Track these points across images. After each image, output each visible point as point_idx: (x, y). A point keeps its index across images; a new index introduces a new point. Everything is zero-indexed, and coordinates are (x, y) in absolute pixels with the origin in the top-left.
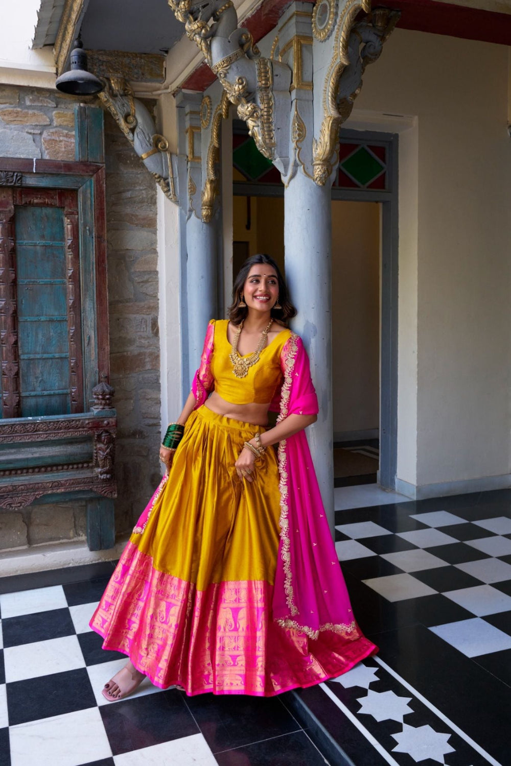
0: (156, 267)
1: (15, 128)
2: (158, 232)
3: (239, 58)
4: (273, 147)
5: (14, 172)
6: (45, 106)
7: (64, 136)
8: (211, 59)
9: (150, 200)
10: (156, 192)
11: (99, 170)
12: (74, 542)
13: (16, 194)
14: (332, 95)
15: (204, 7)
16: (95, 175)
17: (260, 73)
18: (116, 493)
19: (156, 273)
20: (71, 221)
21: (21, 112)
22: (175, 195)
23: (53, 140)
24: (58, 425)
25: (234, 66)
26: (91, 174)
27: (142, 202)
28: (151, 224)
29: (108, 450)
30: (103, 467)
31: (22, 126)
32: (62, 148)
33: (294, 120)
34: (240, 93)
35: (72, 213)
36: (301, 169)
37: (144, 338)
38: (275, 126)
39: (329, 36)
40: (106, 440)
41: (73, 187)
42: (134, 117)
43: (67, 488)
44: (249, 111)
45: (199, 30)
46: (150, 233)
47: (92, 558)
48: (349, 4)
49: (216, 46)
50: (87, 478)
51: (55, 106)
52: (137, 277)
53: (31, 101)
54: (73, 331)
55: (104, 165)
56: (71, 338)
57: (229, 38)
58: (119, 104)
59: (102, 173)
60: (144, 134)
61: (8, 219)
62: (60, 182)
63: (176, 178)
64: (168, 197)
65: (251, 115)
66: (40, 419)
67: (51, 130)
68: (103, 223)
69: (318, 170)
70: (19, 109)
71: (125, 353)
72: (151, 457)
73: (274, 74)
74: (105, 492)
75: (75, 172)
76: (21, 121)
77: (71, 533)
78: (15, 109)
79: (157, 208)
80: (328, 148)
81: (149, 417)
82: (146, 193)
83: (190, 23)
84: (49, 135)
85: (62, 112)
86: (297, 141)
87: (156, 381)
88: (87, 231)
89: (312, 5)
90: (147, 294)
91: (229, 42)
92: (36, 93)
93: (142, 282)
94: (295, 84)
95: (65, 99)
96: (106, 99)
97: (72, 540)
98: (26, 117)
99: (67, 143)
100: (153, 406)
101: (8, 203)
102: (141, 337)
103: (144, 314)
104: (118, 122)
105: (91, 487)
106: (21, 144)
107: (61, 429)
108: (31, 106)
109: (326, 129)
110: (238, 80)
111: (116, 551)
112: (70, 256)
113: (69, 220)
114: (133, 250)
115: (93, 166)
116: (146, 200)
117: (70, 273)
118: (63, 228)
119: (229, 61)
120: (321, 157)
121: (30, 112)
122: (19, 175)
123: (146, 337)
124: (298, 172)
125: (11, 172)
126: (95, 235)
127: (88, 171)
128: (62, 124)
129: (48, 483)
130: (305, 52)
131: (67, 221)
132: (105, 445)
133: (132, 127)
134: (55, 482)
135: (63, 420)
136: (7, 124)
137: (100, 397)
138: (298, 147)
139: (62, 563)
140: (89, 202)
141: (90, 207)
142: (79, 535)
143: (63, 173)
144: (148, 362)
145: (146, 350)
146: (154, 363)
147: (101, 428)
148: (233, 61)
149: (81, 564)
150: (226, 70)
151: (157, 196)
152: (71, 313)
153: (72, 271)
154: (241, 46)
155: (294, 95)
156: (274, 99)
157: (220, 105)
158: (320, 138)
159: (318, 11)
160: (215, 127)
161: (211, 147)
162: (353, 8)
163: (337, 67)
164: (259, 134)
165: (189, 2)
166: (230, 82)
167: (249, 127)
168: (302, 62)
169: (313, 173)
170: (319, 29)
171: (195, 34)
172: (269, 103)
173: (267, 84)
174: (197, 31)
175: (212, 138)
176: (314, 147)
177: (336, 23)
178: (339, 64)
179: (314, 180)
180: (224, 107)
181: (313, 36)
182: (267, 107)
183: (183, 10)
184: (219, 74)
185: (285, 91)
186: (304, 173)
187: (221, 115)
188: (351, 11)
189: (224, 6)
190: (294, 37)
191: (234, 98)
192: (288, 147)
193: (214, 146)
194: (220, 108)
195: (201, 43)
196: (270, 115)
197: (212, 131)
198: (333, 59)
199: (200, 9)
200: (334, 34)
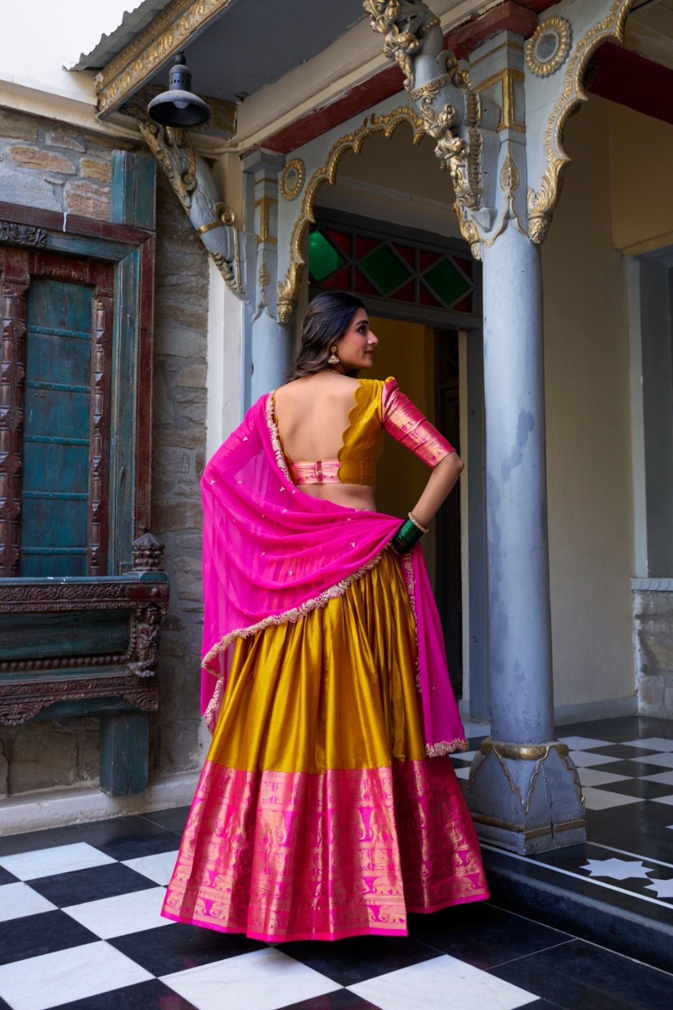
0: (205, 383)
1: (28, 172)
2: (209, 335)
3: (448, 83)
4: (481, 194)
5: (37, 228)
6: (70, 149)
7: (93, 193)
8: (414, 80)
9: (200, 291)
10: (208, 281)
11: (147, 239)
12: (75, 789)
13: (34, 261)
14: (558, 137)
15: (412, 18)
16: (142, 245)
17: (469, 105)
18: (157, 702)
19: (204, 390)
20: (104, 306)
21: (39, 152)
22: (241, 284)
23: (79, 195)
24: (89, 591)
25: (442, 91)
26: (137, 243)
27: (190, 292)
28: (200, 323)
29: (155, 633)
30: (146, 659)
31: (39, 171)
32: (89, 207)
33: (505, 164)
34: (447, 124)
35: (106, 295)
36: (515, 222)
37: (186, 482)
38: (483, 169)
39: (555, 71)
40: (153, 617)
41: (112, 259)
42: (194, 176)
43: (89, 693)
44: (457, 147)
45: (407, 44)
46: (199, 336)
47: (109, 811)
48: (592, 34)
49: (422, 66)
50: (117, 678)
51: (84, 151)
52: (179, 394)
53: (53, 139)
54: (97, 461)
55: (154, 234)
56: (96, 471)
57: (438, 58)
58: (177, 157)
59: (152, 244)
60: (205, 200)
61: (20, 293)
62: (96, 249)
63: (244, 262)
64: (230, 286)
65: (457, 154)
66: (64, 580)
67: (77, 183)
68: (149, 312)
69: (538, 224)
70: (36, 149)
71: (160, 502)
72: (188, 659)
73: (484, 108)
74: (142, 701)
75: (116, 238)
76: (37, 164)
77: (71, 776)
78: (31, 147)
79: (208, 303)
80: (554, 197)
81: (188, 598)
82: (196, 280)
83: (394, 34)
84: (73, 189)
85: (93, 160)
86: (511, 189)
87: (200, 546)
88: (128, 320)
90: (191, 420)
91: (438, 63)
92: (60, 131)
93: (185, 402)
94: (506, 121)
95: (96, 144)
96: (158, 149)
97: (72, 786)
98: (44, 160)
99: (97, 202)
100: (193, 582)
101: (22, 271)
102: (181, 481)
103: (186, 448)
104: (171, 180)
105: (122, 692)
106: (37, 195)
107: (93, 597)
108: (52, 146)
109: (553, 174)
110: (447, 108)
111: (144, 798)
112: (99, 354)
113: (101, 304)
114: (175, 356)
115: (140, 232)
116: (195, 290)
117: (98, 377)
118: (90, 314)
119: (436, 87)
120: (544, 208)
121: (51, 154)
122: (43, 232)
123: (188, 480)
124: (509, 226)
125: (33, 226)
126: (139, 325)
127: (134, 238)
128: (92, 176)
129: (61, 683)
130: (517, 90)
131: (96, 304)
132: (151, 625)
133: (190, 189)
134: (73, 682)
135: (97, 583)
136: (19, 166)
137: (147, 552)
138: (512, 196)
139: (66, 818)
140: (131, 281)
141: (132, 286)
142: (82, 779)
143: (101, 237)
144: (190, 516)
145: (187, 500)
146: (199, 519)
147: (147, 599)
148: (441, 85)
149: (93, 820)
150: (435, 94)
151: (210, 286)
152: (96, 435)
153: (100, 375)
154: (448, 70)
155: (504, 135)
156: (483, 137)
157: (324, 167)
158: (543, 186)
159: (538, 43)
160: (310, 196)
161: (301, 223)
162: (599, 38)
163: (570, 104)
164: (465, 175)
165: (398, 8)
166: (435, 111)
167: (450, 166)
168: (514, 98)
169: (528, 228)
170: (539, 62)
171: (400, 48)
172: (477, 141)
173: (475, 118)
174: (403, 46)
175: (303, 210)
176: (531, 198)
177: (567, 55)
178: (575, 100)
179: (529, 237)
180: (331, 169)
181: (527, 72)
182: (475, 145)
183: (390, 18)
184: (421, 100)
185: (493, 130)
186: (518, 228)
187: (324, 181)
188: (594, 42)
189: (433, 21)
190: (505, 69)
191: (435, 130)
192: (495, 196)
193: (307, 220)
194: (323, 171)
195: (404, 61)
196: (477, 155)
197: (304, 202)
198: (563, 95)
199: (409, 20)
200: (565, 68)
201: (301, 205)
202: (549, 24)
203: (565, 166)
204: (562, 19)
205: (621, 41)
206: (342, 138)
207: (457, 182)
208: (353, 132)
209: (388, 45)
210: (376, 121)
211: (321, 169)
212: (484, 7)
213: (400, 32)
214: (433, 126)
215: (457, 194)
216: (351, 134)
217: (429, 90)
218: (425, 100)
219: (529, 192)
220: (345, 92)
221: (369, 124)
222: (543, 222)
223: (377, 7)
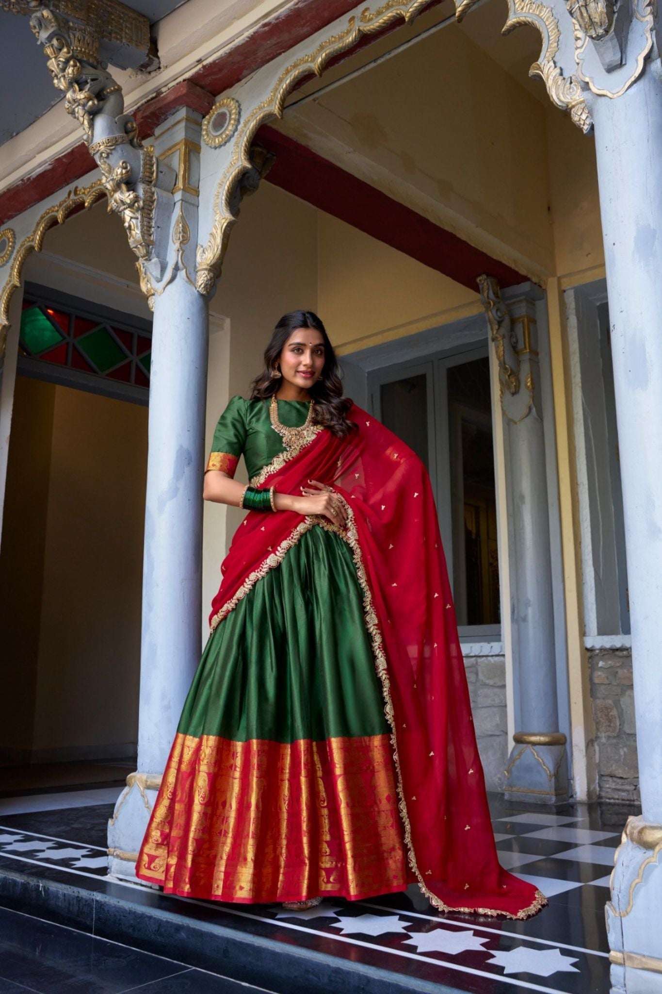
3: (124, 142)
4: (152, 245)
8: (93, 135)
14: (226, 200)
15: (92, 80)
17: (145, 164)
25: (119, 148)
33: (177, 222)
34: (122, 178)
36: (182, 274)
38: (155, 222)
39: (226, 143)
44: (130, 199)
45: (86, 101)
48: (256, 112)
49: (100, 123)
57: (116, 119)
65: (131, 206)
69: (204, 276)
73: (160, 169)
80: (219, 252)
83: (74, 92)
86: (181, 243)
89: (201, 116)
91: (116, 123)
94: (180, 184)
109: (219, 231)
110: (123, 163)
119: (113, 143)
120: (210, 261)
124: (178, 276)
130: (193, 158)
138: (182, 249)
148: (118, 143)
150: (111, 150)
154: (127, 132)
155: (178, 196)
156: (157, 194)
157: (32, 236)
158: (210, 242)
159: (212, 119)
160: (18, 263)
161: (7, 287)
162: (262, 115)
163: (237, 171)
164: (137, 227)
165: (78, 69)
166: (111, 165)
167: (124, 218)
168: (190, 166)
169: (195, 280)
170: (213, 136)
171: (79, 105)
172: (152, 197)
173: (151, 178)
174: (81, 102)
175: (10, 275)
176: (199, 252)
177: (236, 130)
178: (240, 167)
179: (196, 288)
180: (38, 237)
181: (203, 144)
182: (149, 202)
183: (70, 76)
184: (98, 154)
185: (168, 191)
186: (186, 278)
187: (31, 248)
188: (258, 118)
189: (114, 87)
190: (182, 140)
191: (111, 182)
192: (167, 249)
193: (13, 284)
194: (31, 239)
195: (83, 116)
196: (151, 210)
197: (12, 268)
198: (231, 163)
199: (89, 81)
200: (233, 140)
201: (9, 271)
202: (223, 104)
203: (230, 225)
204: (233, 99)
205: (280, 117)
206: (49, 209)
207: (130, 233)
208: (58, 204)
209: (69, 102)
210: (78, 192)
211: (29, 238)
212: (166, 86)
213: (81, 90)
214: (109, 179)
215: (130, 244)
216: (57, 206)
217: (105, 144)
218: (101, 155)
219: (198, 248)
220: (49, 163)
221: (72, 196)
222: (208, 274)
223: (58, 65)
